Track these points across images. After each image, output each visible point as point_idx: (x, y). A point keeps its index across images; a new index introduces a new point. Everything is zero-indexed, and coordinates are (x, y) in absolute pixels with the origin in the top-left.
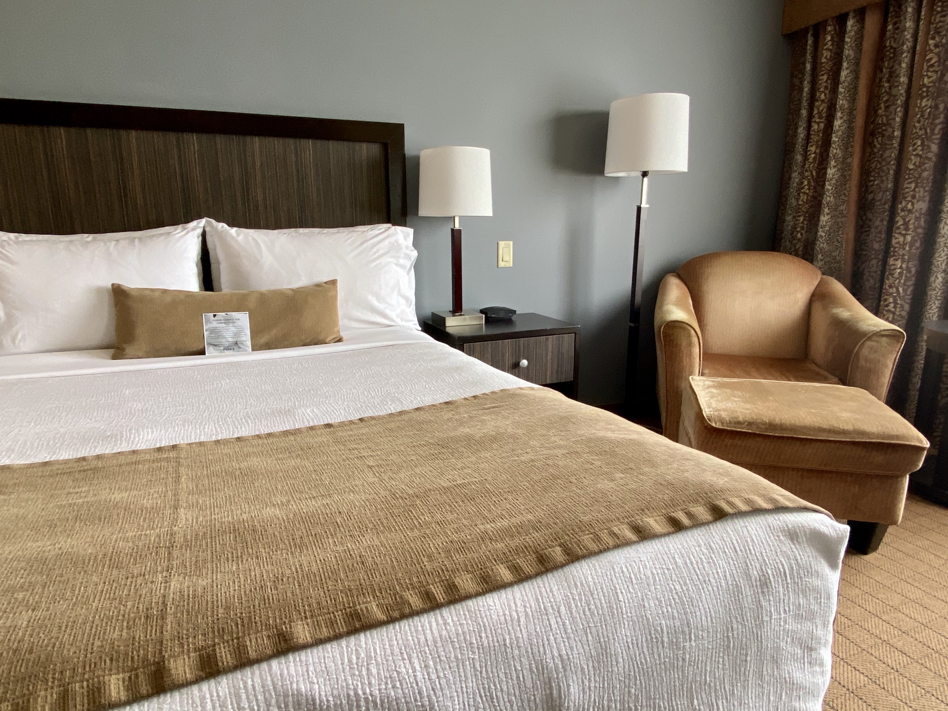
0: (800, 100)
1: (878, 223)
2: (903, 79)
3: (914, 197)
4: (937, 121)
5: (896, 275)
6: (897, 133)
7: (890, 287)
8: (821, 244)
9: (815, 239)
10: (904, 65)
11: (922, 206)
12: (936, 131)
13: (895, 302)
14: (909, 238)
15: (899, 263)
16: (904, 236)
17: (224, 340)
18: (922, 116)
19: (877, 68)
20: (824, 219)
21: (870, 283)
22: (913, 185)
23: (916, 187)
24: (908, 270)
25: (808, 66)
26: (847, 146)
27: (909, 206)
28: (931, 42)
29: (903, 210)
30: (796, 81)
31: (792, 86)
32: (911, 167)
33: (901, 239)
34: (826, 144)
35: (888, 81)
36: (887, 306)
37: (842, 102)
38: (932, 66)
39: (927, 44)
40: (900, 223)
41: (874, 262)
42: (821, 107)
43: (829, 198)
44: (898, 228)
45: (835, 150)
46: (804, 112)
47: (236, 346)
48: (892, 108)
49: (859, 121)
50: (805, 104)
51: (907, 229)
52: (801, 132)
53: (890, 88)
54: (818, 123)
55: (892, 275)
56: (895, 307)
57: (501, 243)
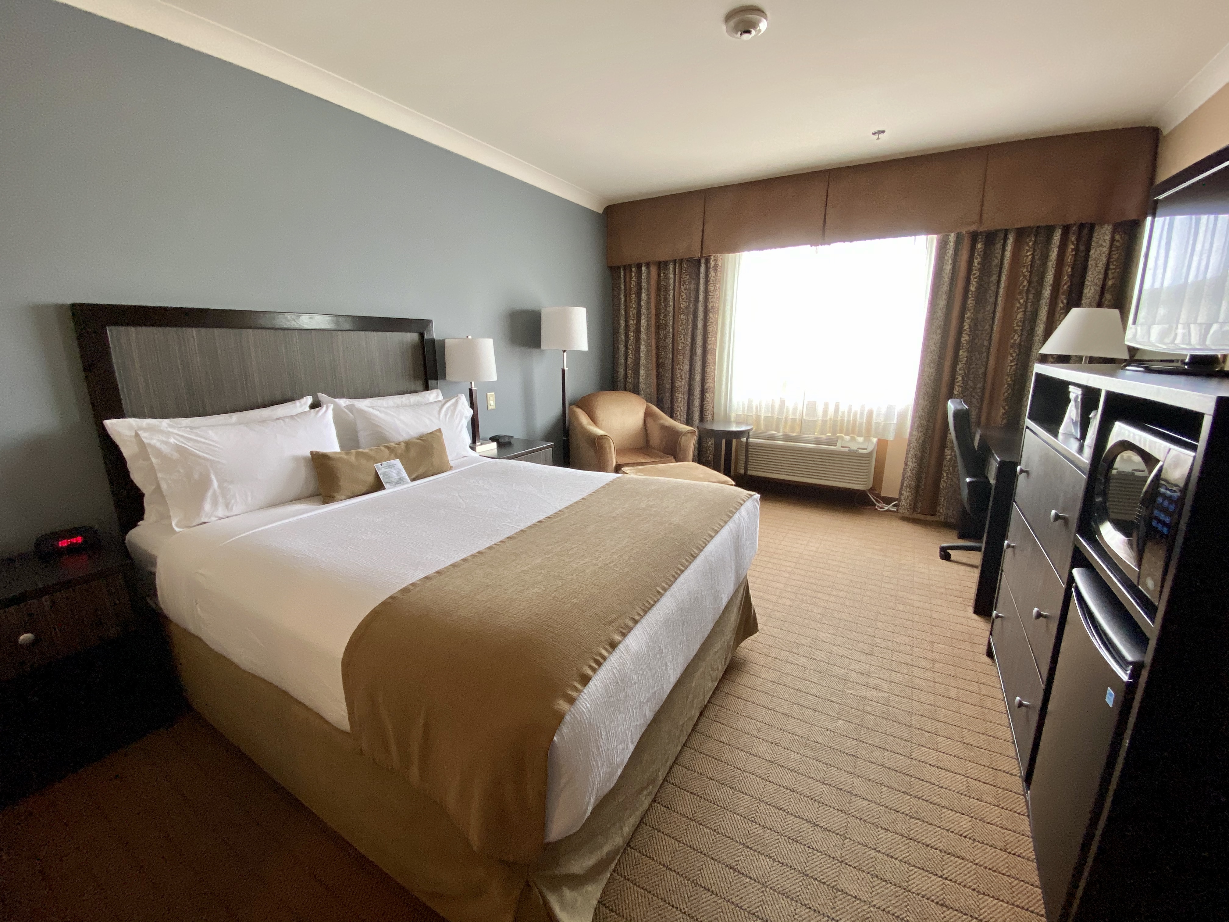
0: (619, 304)
1: (667, 375)
2: (671, 303)
3: (683, 363)
4: (689, 327)
5: (679, 401)
6: (671, 330)
7: (678, 407)
8: (642, 386)
9: (639, 383)
10: (671, 296)
11: (687, 367)
12: (689, 332)
13: (680, 415)
14: (683, 383)
15: (680, 395)
16: (681, 382)
17: (392, 479)
18: (682, 323)
19: (658, 294)
20: (642, 372)
21: (667, 405)
22: (682, 357)
23: (684, 358)
24: (684, 398)
25: (623, 286)
26: (647, 334)
27: (681, 367)
28: (682, 287)
29: (679, 369)
30: (616, 293)
31: (614, 295)
32: (680, 348)
33: (680, 384)
34: (638, 331)
35: (664, 303)
36: (677, 416)
37: (644, 310)
38: (683, 299)
39: (680, 287)
40: (679, 375)
41: (667, 395)
42: (633, 312)
43: (643, 361)
44: (678, 378)
45: (643, 336)
46: (623, 312)
47: (400, 481)
48: (668, 318)
49: (653, 322)
50: (623, 307)
51: (682, 378)
52: (622, 322)
53: (665, 306)
54: (633, 320)
55: (678, 401)
56: (680, 417)
57: (488, 394)
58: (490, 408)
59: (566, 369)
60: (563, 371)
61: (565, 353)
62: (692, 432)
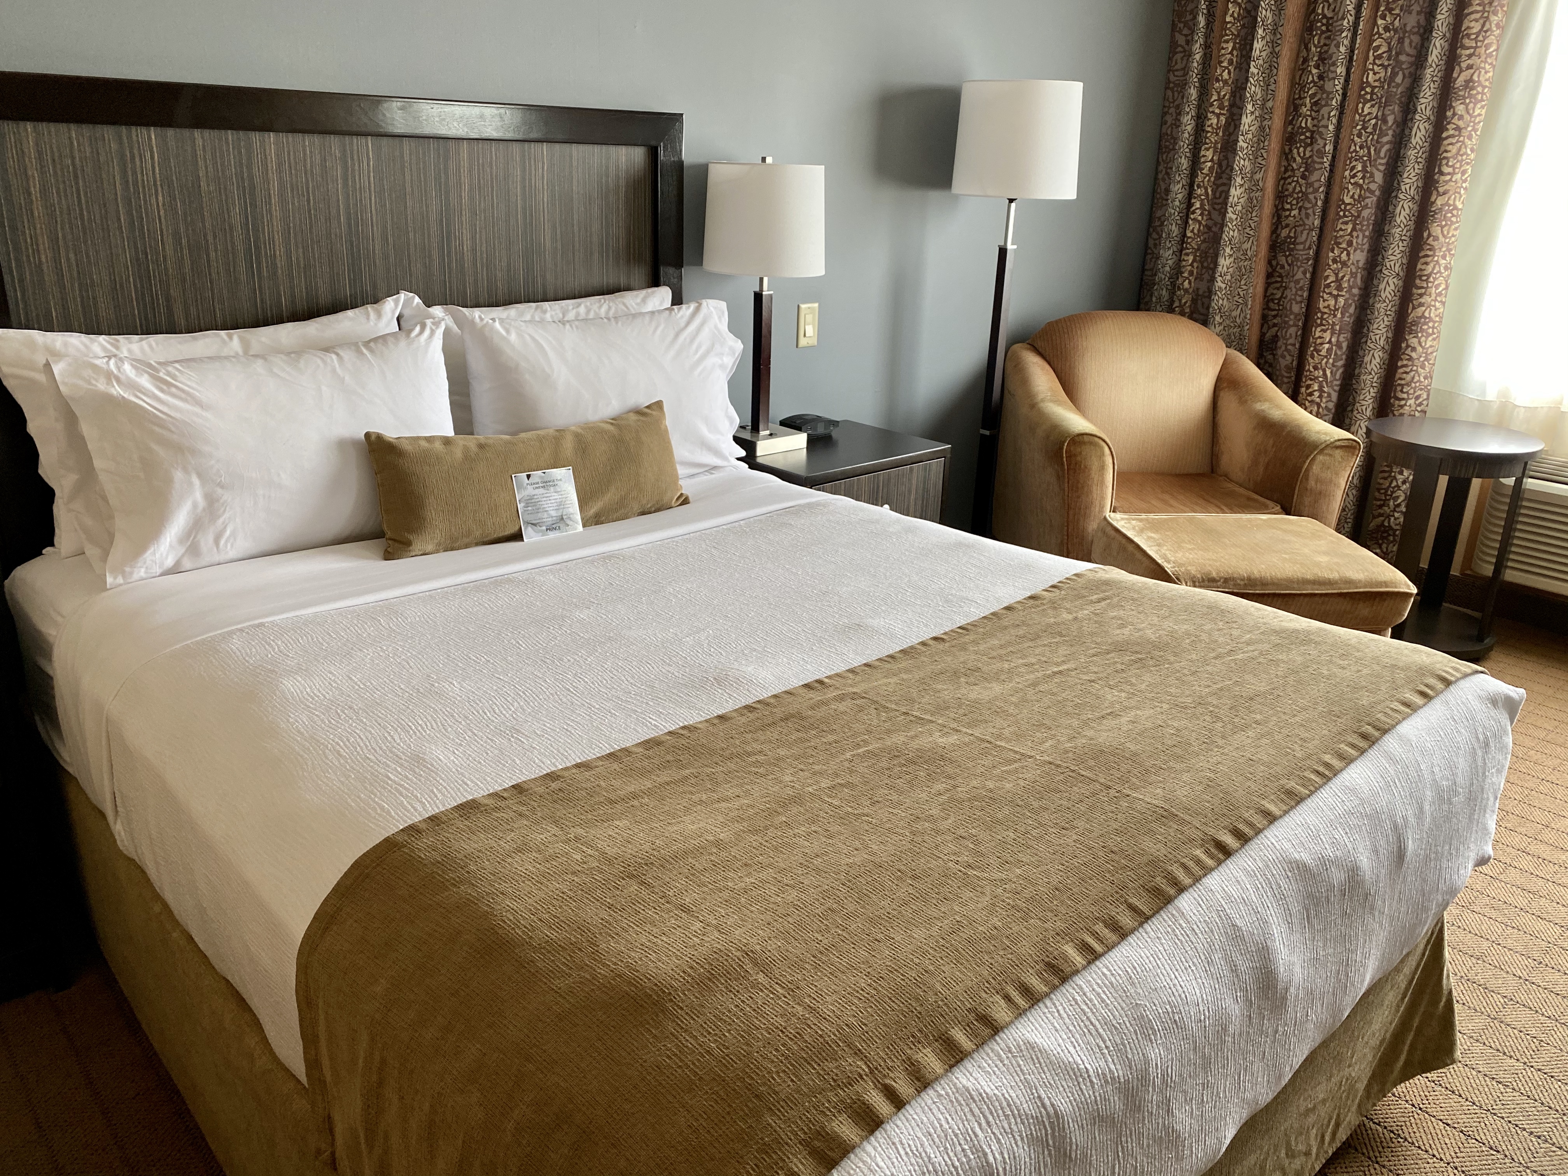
0: (1186, 70)
1: (1299, 275)
2: (1341, 70)
3: (1350, 244)
4: (1385, 139)
5: (1324, 353)
6: (1329, 148)
7: (1316, 368)
8: (1219, 301)
9: (1210, 293)
10: (1342, 49)
11: (1359, 257)
12: (1382, 154)
13: (1321, 390)
14: (1341, 301)
15: (1327, 336)
16: (1336, 297)
17: (545, 515)
18: (1364, 128)
19: (1304, 43)
20: (1225, 263)
21: (1286, 360)
22: (1350, 227)
23: (1354, 229)
24: (1339, 345)
25: (1202, 21)
26: (1256, 155)
27: (1344, 256)
28: (1380, 22)
29: (1335, 261)
30: (1181, 40)
31: (1173, 46)
32: (1347, 200)
33: (1332, 302)
34: (1228, 148)
35: (1317, 67)
36: (1311, 394)
37: (1254, 89)
38: (1380, 57)
39: (1375, 23)
40: (1332, 278)
41: (1292, 330)
42: (1221, 91)
43: (1231, 233)
44: (1328, 286)
45: (1242, 162)
46: (1193, 93)
47: (561, 522)
48: (1324, 111)
49: (1277, 122)
50: (1194, 78)
51: (1339, 288)
52: (1188, 123)
53: (1321, 77)
54: (1218, 116)
55: (1318, 351)
56: (1320, 397)
57: (803, 306)
58: (803, 342)
59: (1010, 247)
60: (1003, 252)
61: (1013, 205)
62: (1349, 447)
